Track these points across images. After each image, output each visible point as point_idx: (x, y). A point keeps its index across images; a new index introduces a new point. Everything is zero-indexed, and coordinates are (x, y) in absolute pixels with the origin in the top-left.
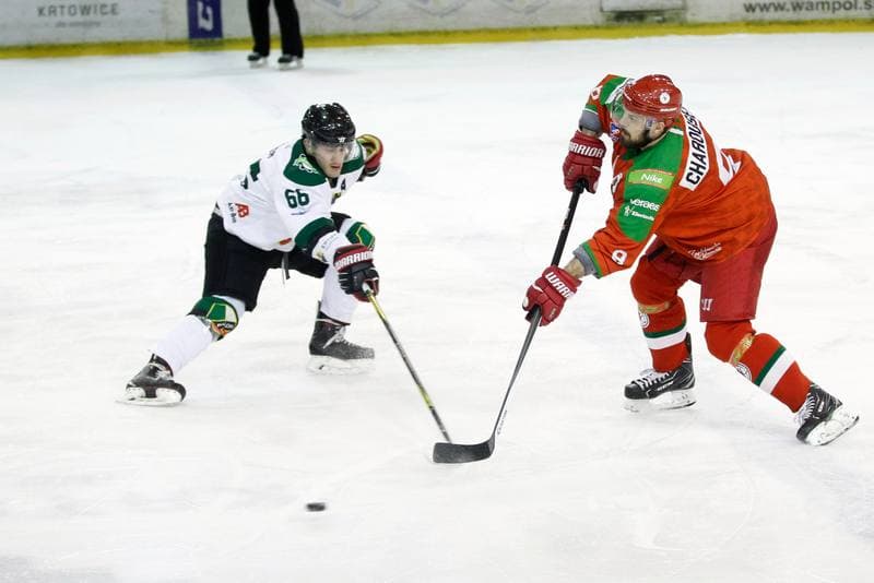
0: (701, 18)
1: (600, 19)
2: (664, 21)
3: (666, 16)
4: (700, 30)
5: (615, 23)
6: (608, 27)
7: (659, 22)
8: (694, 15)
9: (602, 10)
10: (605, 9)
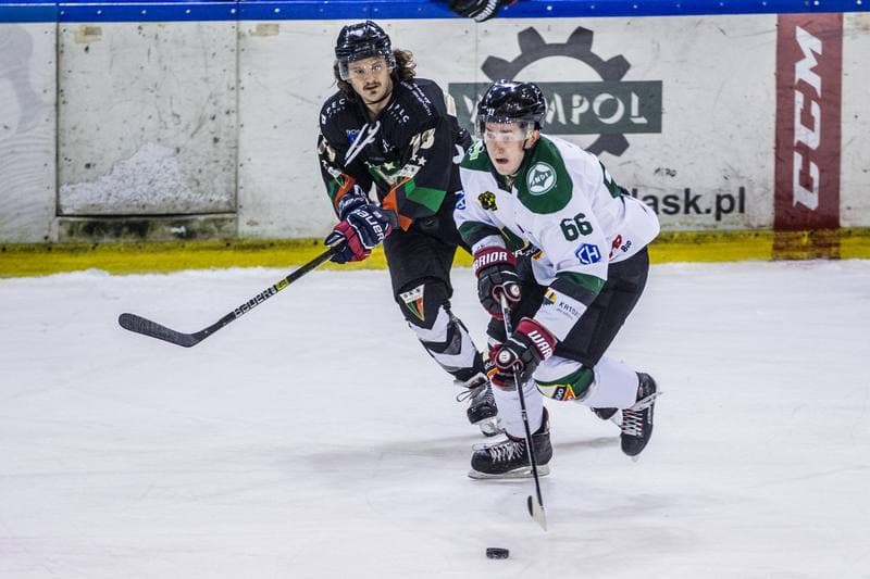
0: (271, 231)
1: (56, 232)
2: (190, 235)
3: (196, 226)
4: (268, 254)
5: (87, 241)
6: (74, 250)
7: (180, 235)
8: (252, 223)
9: (59, 213)
10: (66, 211)
